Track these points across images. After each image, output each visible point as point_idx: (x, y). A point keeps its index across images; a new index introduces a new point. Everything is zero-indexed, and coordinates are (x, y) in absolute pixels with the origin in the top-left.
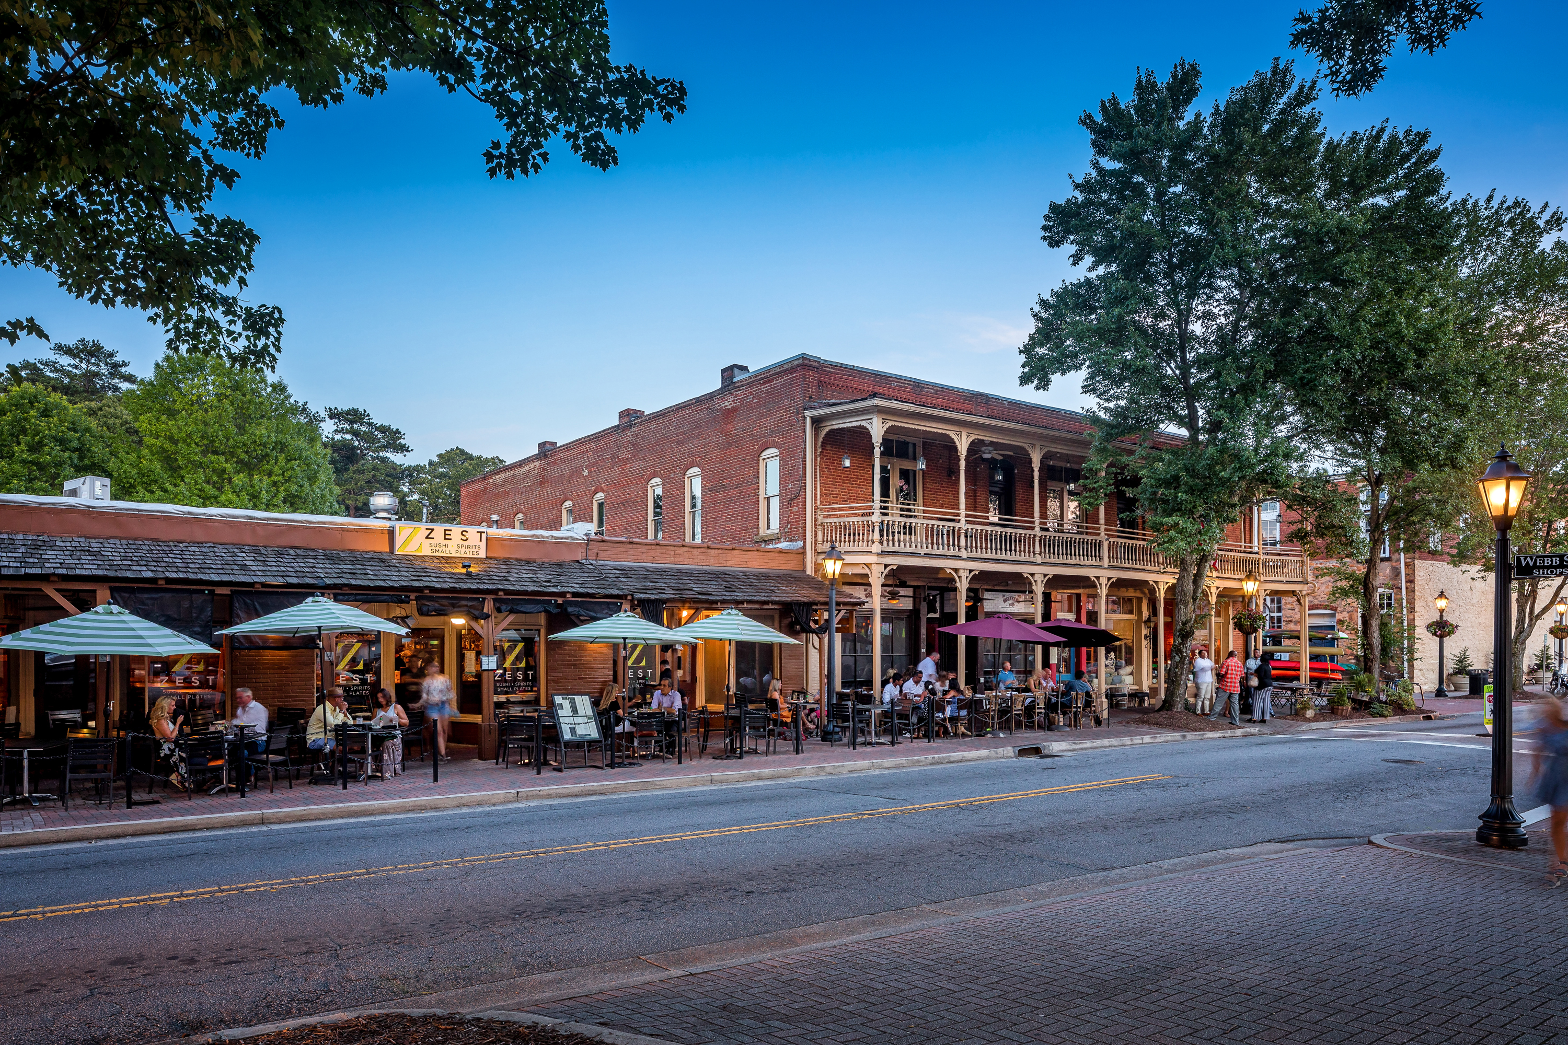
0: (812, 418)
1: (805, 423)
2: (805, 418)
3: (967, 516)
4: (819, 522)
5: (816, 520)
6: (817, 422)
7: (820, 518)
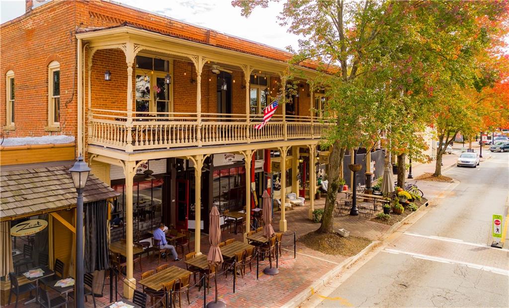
0: (82, 40)
1: (76, 43)
2: (76, 40)
3: (202, 116)
4: (89, 121)
5: (87, 119)
6: (86, 44)
7: (90, 118)
